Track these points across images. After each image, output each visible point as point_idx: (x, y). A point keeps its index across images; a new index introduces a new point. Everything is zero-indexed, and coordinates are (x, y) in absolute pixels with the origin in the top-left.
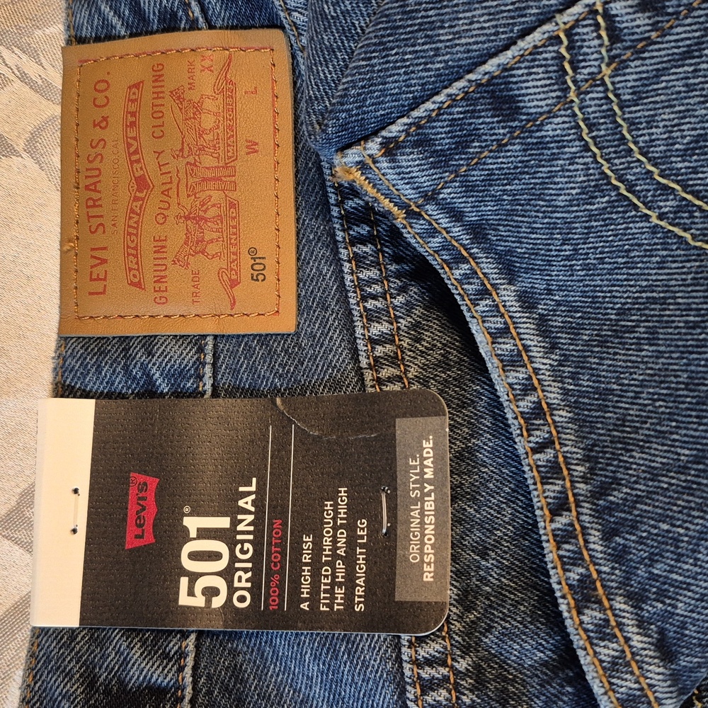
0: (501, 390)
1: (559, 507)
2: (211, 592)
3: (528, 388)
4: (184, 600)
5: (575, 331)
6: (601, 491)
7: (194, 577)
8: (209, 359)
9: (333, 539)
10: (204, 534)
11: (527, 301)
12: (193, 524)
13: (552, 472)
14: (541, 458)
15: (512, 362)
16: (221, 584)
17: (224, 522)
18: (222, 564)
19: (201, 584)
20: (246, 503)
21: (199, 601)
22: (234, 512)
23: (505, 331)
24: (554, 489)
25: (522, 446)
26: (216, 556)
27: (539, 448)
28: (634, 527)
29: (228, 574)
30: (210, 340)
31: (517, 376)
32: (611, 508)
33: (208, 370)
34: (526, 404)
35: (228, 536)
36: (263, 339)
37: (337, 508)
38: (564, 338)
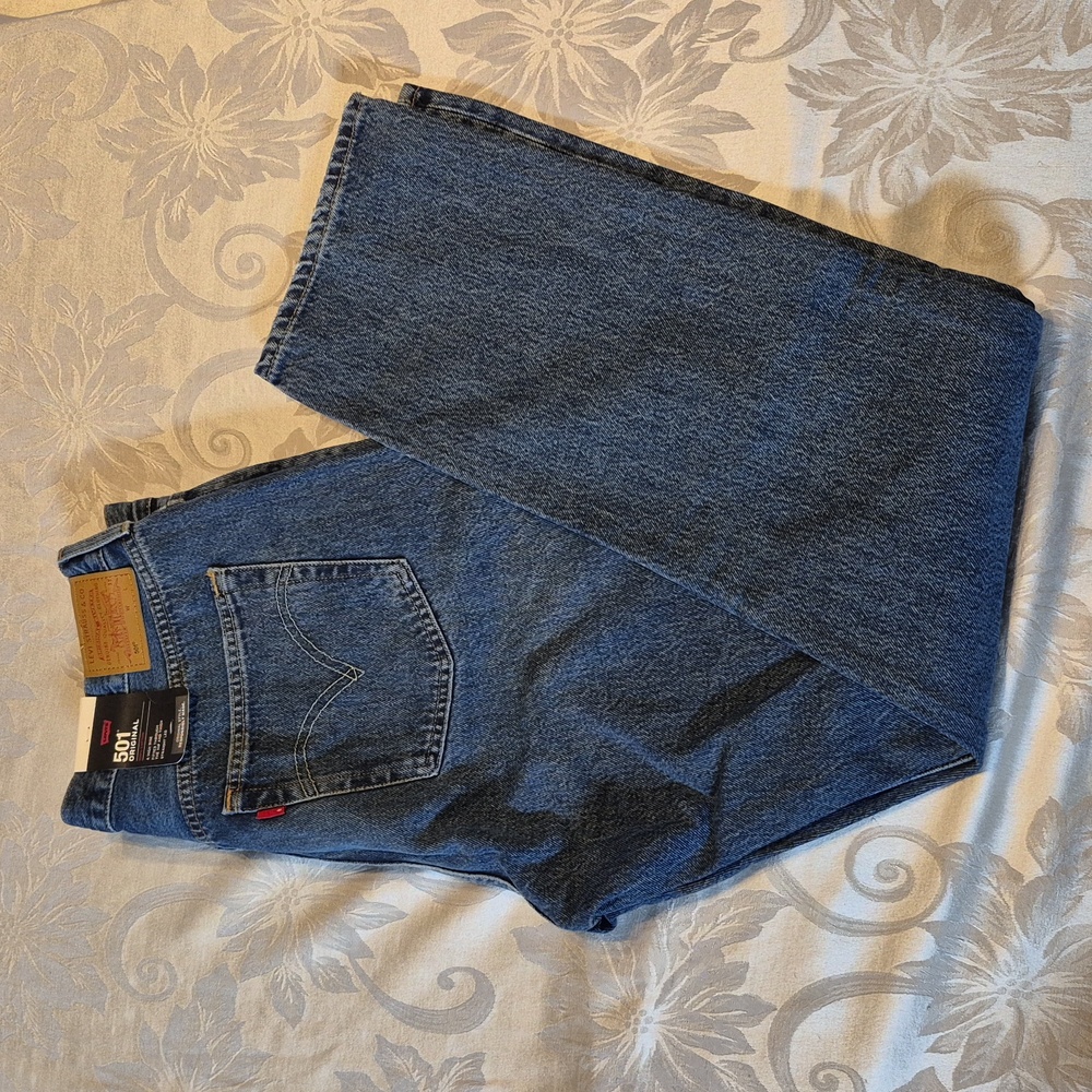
0: (227, 662)
1: (238, 704)
2: (123, 757)
3: (236, 664)
4: (115, 760)
5: (254, 650)
6: (251, 704)
7: (119, 752)
8: (126, 681)
9: (158, 737)
10: (123, 738)
11: (243, 636)
12: (119, 735)
13: (238, 692)
14: (236, 687)
15: (233, 654)
16: (126, 754)
17: (128, 734)
18: (127, 748)
19: (120, 755)
20: (135, 728)
21: (119, 760)
22: (132, 731)
23: (233, 643)
24: (238, 698)
25: (230, 681)
26: (125, 746)
27: (236, 684)
28: (259, 716)
29: (128, 751)
30: (126, 676)
31: (234, 659)
32: (254, 709)
33: (126, 686)
34: (234, 669)
35: (129, 739)
36: (142, 673)
37: (159, 728)
38: (250, 652)
